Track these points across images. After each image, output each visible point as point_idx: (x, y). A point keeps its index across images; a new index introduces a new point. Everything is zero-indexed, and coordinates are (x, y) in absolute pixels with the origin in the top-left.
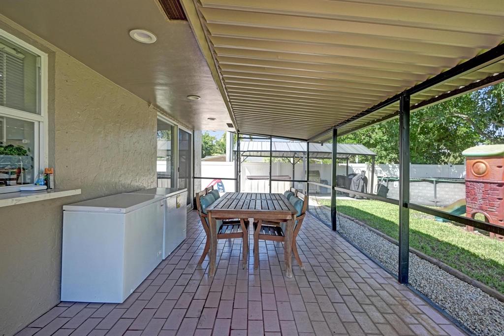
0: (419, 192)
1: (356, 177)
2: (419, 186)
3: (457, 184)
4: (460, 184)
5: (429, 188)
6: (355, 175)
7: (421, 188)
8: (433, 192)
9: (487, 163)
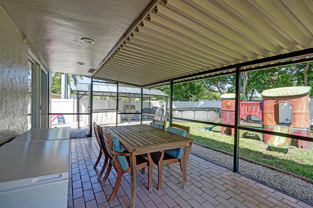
0: (188, 116)
1: (158, 109)
2: (188, 113)
3: (203, 111)
4: (204, 111)
5: (192, 114)
6: (157, 108)
7: (188, 114)
8: (194, 116)
9: (231, 102)
